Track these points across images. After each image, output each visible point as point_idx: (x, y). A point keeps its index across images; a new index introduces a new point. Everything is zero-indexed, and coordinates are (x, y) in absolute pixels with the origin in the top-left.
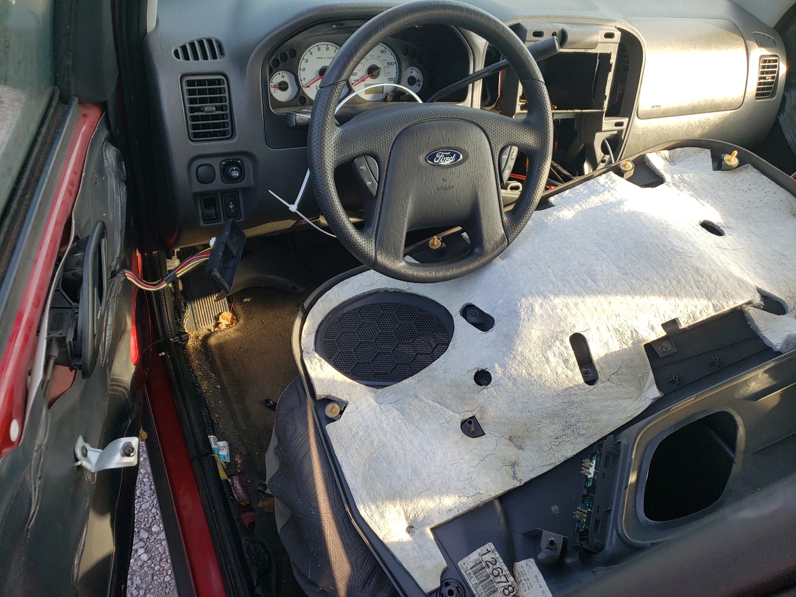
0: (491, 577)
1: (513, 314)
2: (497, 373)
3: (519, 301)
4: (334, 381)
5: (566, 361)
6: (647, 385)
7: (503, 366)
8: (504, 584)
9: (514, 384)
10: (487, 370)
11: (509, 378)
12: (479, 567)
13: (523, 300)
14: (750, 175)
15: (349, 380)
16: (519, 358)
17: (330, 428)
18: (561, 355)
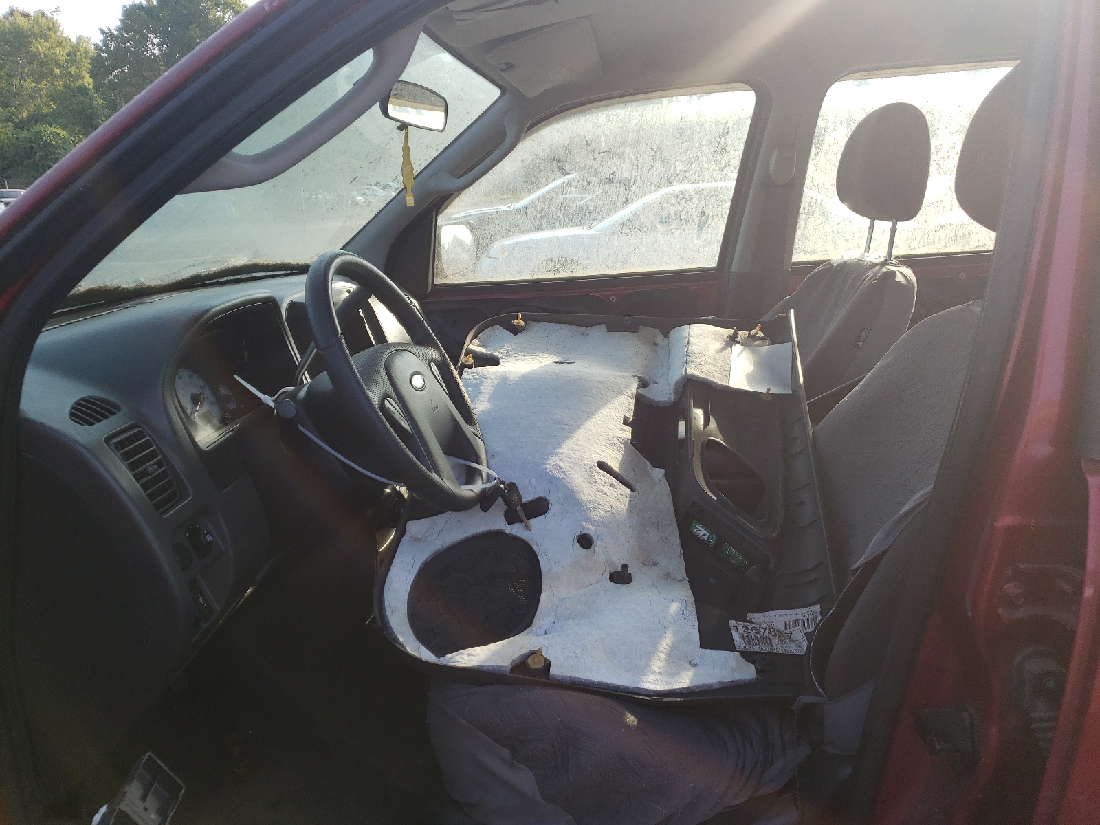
0: (758, 635)
1: (552, 480)
2: (590, 529)
3: (546, 469)
4: (497, 652)
5: (612, 485)
6: (651, 472)
7: (588, 520)
8: (767, 632)
9: (606, 527)
10: (582, 533)
11: (599, 526)
12: (746, 638)
13: (547, 467)
14: (537, 327)
15: (504, 642)
16: (590, 505)
17: (555, 671)
18: (605, 482)
